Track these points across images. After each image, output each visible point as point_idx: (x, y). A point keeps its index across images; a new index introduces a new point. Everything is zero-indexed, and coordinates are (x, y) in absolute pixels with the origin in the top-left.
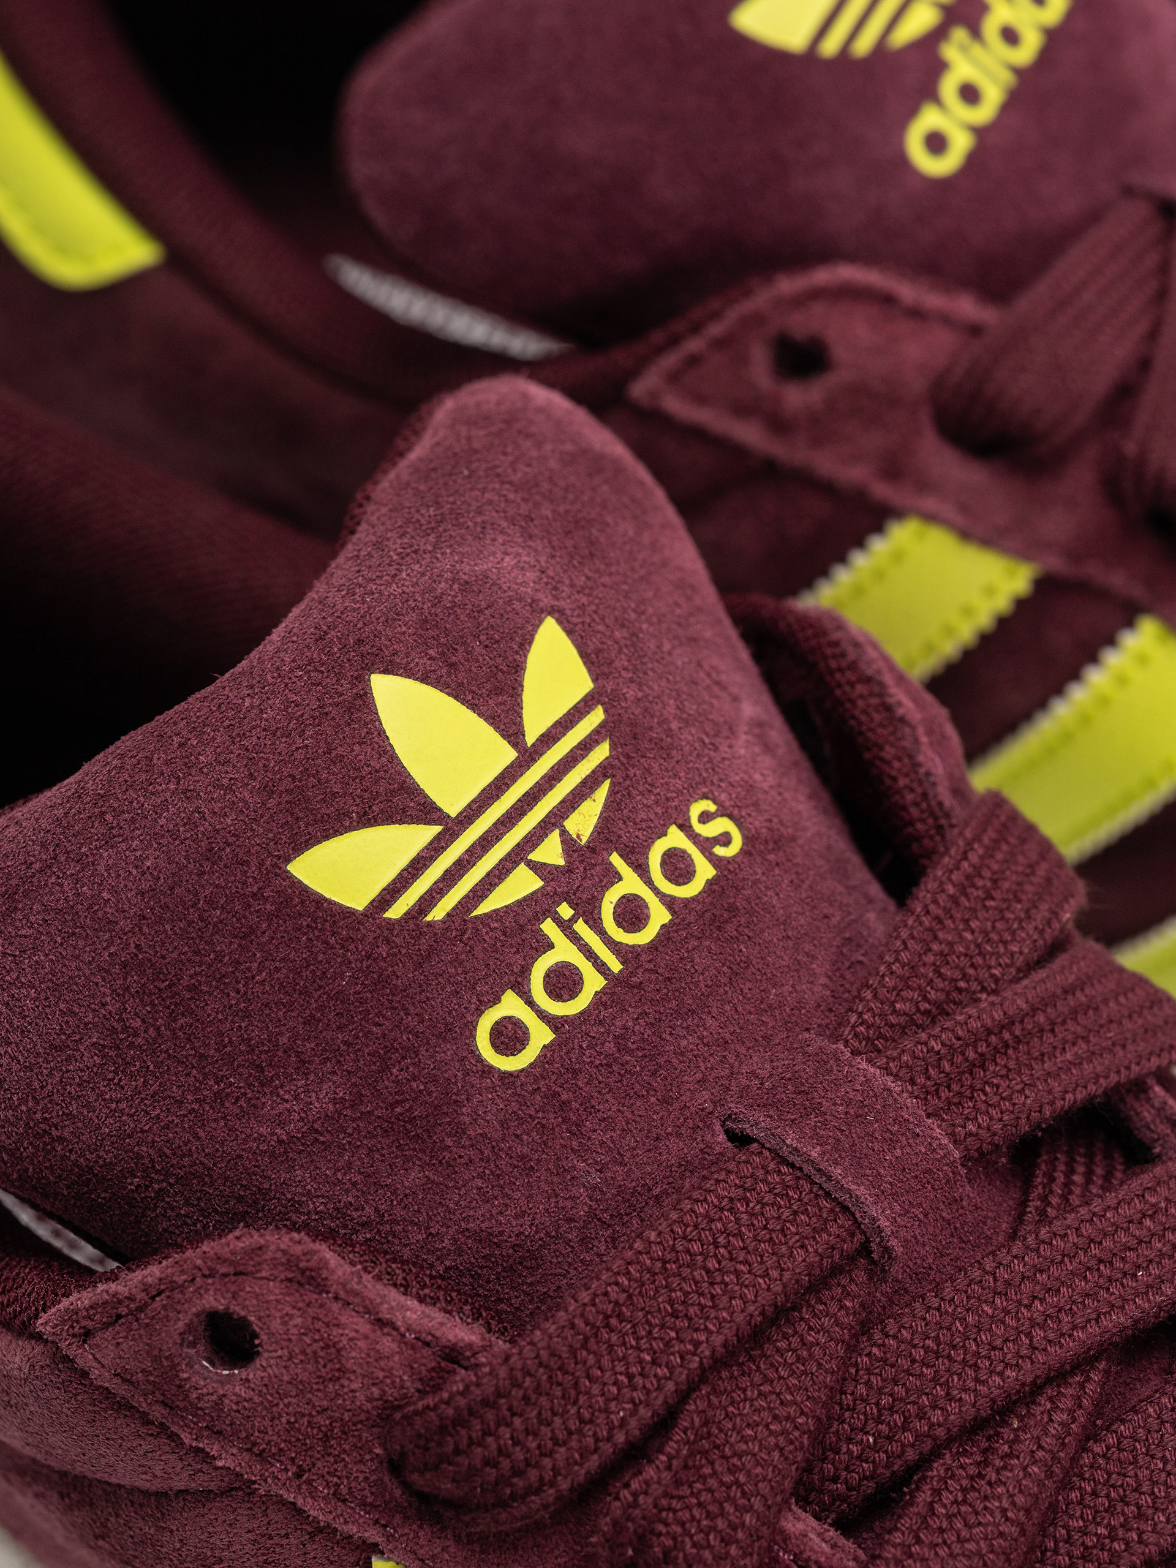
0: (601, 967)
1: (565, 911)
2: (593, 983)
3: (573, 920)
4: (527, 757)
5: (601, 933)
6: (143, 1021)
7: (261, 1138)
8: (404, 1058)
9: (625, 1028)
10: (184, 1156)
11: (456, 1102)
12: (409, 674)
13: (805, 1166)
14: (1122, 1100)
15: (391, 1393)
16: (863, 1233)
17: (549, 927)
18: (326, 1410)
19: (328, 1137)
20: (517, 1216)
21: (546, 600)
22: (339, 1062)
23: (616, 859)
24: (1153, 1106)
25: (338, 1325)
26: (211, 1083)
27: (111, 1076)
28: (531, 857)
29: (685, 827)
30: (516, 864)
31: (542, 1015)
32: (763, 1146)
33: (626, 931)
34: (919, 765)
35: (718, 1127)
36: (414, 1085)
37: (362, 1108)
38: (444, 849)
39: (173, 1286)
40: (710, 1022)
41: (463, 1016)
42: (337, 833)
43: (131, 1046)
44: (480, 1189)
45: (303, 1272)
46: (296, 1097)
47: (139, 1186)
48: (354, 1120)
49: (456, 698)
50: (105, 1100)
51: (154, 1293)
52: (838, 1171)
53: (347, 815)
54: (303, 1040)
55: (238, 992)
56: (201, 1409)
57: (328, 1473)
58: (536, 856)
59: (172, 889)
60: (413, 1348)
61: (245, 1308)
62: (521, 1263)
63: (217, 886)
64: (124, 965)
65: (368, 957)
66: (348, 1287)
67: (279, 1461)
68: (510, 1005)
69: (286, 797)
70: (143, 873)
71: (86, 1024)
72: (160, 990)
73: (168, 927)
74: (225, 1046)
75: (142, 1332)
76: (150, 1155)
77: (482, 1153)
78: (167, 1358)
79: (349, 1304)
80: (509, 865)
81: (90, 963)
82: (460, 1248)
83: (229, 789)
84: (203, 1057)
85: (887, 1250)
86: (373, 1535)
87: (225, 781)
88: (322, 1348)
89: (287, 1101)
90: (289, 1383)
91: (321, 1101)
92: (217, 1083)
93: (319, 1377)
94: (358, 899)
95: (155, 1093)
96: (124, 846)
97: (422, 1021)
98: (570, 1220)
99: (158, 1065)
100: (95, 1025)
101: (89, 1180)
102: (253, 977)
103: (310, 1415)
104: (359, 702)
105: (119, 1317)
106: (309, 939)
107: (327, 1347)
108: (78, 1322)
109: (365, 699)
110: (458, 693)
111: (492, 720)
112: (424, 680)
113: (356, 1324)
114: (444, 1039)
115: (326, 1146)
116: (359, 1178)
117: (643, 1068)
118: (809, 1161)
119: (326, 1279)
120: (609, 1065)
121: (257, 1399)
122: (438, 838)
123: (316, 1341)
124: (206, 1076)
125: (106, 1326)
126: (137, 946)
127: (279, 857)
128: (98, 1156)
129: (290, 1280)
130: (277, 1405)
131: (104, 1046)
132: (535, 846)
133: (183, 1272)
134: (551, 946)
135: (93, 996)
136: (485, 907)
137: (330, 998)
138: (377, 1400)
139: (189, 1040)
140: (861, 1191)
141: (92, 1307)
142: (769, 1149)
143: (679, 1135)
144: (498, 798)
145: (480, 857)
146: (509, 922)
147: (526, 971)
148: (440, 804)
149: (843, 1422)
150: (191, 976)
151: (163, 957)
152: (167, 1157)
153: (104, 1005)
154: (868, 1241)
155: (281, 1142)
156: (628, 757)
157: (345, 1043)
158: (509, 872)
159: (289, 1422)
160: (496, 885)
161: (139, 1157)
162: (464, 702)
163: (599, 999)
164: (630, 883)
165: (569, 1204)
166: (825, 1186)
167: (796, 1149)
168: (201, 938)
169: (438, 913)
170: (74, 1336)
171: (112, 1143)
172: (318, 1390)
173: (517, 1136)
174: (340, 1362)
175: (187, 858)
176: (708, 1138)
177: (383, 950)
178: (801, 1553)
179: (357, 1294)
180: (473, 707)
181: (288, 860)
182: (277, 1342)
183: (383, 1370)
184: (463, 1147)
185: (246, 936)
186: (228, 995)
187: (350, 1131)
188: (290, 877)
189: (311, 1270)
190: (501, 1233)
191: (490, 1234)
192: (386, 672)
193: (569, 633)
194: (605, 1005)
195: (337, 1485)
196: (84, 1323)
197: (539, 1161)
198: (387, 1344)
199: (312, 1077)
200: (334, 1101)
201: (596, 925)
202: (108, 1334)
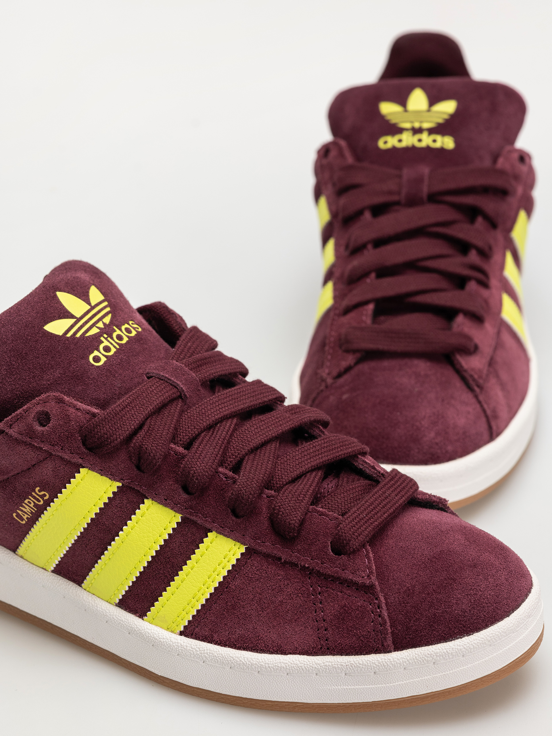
0: (115, 347)
1: (105, 336)
2: (113, 350)
3: (107, 337)
4: (93, 308)
5: (114, 340)
6: (15, 362)
7: (44, 385)
8: (74, 363)
9: (121, 357)
10: (27, 392)
11: (87, 371)
12: (65, 292)
13: (165, 379)
14: (233, 379)
15: (81, 424)
16: (180, 392)
17: (102, 338)
18: (67, 430)
19: (60, 382)
20: (103, 394)
21: (91, 282)
22: (60, 365)
23: (115, 327)
24: (240, 380)
25: (68, 411)
26: (32, 374)
27: (9, 376)
28: (96, 325)
29: (129, 324)
30: (93, 327)
31: (103, 355)
32: (155, 377)
33: (119, 340)
34: (178, 322)
35: (145, 376)
36: (77, 369)
37: (66, 375)
38: (77, 323)
39: (30, 408)
40: (140, 358)
41: (86, 354)
42: (54, 320)
43: (13, 368)
44: (94, 389)
45: (59, 399)
46: (51, 374)
47: (17, 402)
48: (65, 377)
49: (76, 296)
50: (8, 382)
51: (26, 411)
52: (173, 379)
53: (56, 316)
54: (52, 361)
55: (36, 353)
56: (38, 436)
57: (69, 447)
58: (97, 325)
59: (19, 333)
60: (85, 414)
61: (47, 409)
62: (105, 404)
63: (29, 332)
64: (10, 351)
65: (64, 343)
66: (69, 402)
67: (57, 446)
68: (96, 353)
69: (41, 314)
70: (12, 331)
71: (2, 365)
72: (18, 355)
73: (19, 341)
74: (34, 365)
75: (24, 420)
76: (19, 393)
77: (94, 381)
78: (30, 425)
79: (70, 406)
80: (92, 326)
81: (2, 351)
82: (91, 402)
83: (29, 313)
84: (29, 368)
85: (185, 395)
86: (80, 461)
87: (28, 312)
88: (65, 416)
89: (49, 375)
90: (58, 425)
91: (57, 374)
92: (33, 374)
93: (65, 423)
94: (60, 333)
95: (19, 378)
96: (7, 327)
97: (77, 356)
98: (115, 394)
99: (19, 371)
100: (5, 365)
101: (5, 402)
102: (39, 349)
103: (64, 432)
104: (55, 296)
105: (18, 419)
106: (50, 341)
107: (66, 415)
108: (8, 423)
109: (56, 296)
110: (76, 295)
111: (84, 300)
112: (68, 293)
113: (72, 410)
114: (83, 359)
115: (59, 384)
116: (67, 390)
117: (127, 365)
118: (166, 377)
119: (64, 400)
120: (119, 364)
121: (51, 430)
122: (76, 321)
123: (63, 414)
124: (30, 372)
125: (15, 422)
126: (12, 346)
127: (42, 325)
128: (7, 396)
129: (56, 402)
130: (56, 431)
131: (7, 369)
132: (97, 324)
133: (32, 405)
134: (103, 342)
135: (3, 358)
136: (87, 335)
137: (56, 352)
138: (78, 426)
139: (26, 365)
140: (178, 382)
141: (11, 418)
142: (157, 378)
143: (137, 378)
144: (87, 314)
145: (85, 325)
146: (94, 337)
147: (98, 346)
148: (75, 315)
149: (181, 429)
150: (25, 351)
151: (18, 348)
152: (23, 393)
153: (6, 360)
154: (181, 394)
155: (49, 385)
156: (114, 310)
157: (61, 361)
158: (92, 328)
159: (59, 435)
160: (90, 330)
161: (17, 394)
162: (77, 297)
163: (115, 353)
164: (118, 332)
165: (114, 391)
166: (170, 382)
167: (163, 376)
168: (26, 342)
169: (78, 335)
170: (8, 427)
171: (10, 392)
172: (65, 426)
173: (101, 378)
174: (69, 418)
175: (21, 327)
176: (143, 378)
177: (67, 342)
178: (176, 451)
179: (71, 403)
180: (79, 298)
181: (44, 326)
182: (55, 416)
183: (79, 419)
184: (90, 380)
185: (36, 341)
186: (34, 354)
187: (64, 380)
188: (44, 329)
189: (61, 399)
190: (100, 398)
191: (98, 399)
192: (59, 291)
193: (98, 288)
194: (116, 353)
195: (71, 450)
196: (10, 423)
197: (107, 383)
198: (79, 414)
199: (54, 369)
200: (60, 374)
201: (112, 338)
202: (16, 424)
